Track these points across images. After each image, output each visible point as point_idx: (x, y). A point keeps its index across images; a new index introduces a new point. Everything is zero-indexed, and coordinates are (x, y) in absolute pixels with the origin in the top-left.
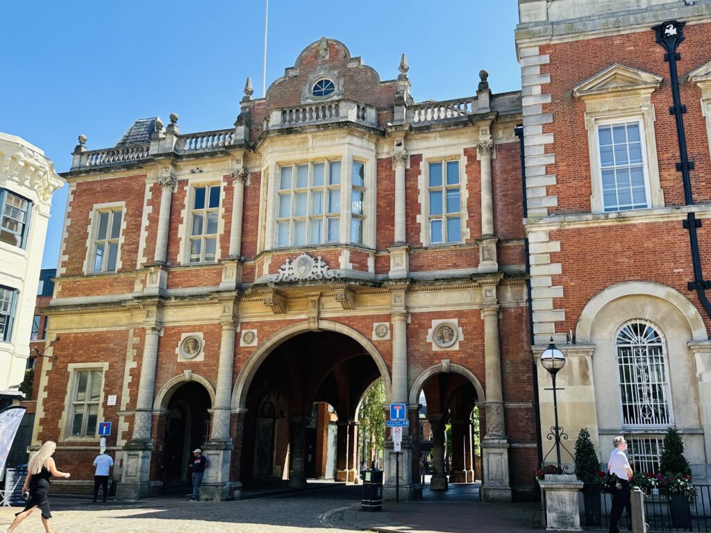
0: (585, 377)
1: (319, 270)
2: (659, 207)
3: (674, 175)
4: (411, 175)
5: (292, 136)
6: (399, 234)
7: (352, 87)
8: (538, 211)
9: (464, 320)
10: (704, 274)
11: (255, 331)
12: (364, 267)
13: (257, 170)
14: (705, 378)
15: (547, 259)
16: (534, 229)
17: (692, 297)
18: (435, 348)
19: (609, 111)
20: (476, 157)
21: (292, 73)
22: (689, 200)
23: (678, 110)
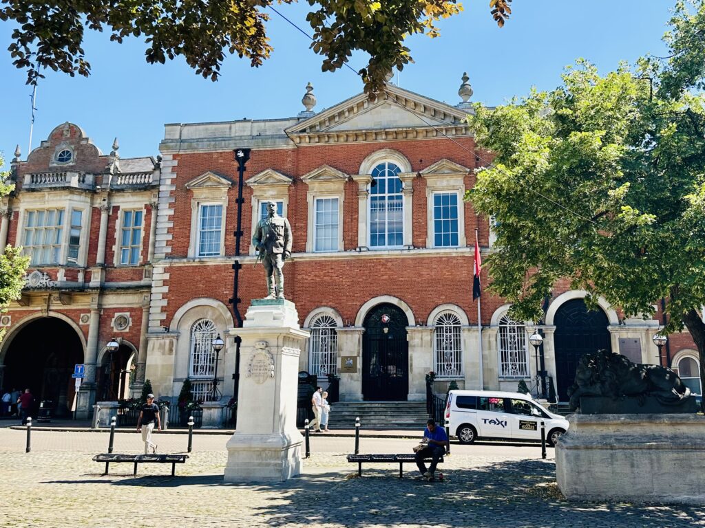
0: (171, 350)
1: (44, 281)
2: (222, 257)
3: (232, 238)
4: (111, 220)
5: (35, 193)
6: (100, 259)
7: (82, 157)
8: (160, 255)
9: (133, 314)
10: (238, 294)
11: (10, 317)
12: (75, 279)
13: (17, 210)
14: (229, 352)
15: (161, 283)
16: (156, 266)
17: (230, 307)
18: (115, 330)
19: (205, 198)
20: (151, 210)
21: (46, 145)
22: (238, 254)
23: (240, 201)
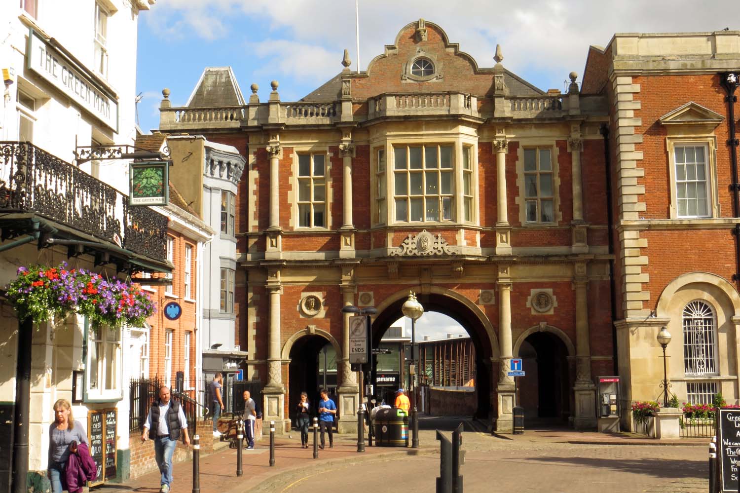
1: (439, 245)
2: (719, 219)
3: (727, 192)
4: (509, 161)
6: (504, 215)
7: (452, 71)
8: (631, 214)
9: (558, 290)
11: (371, 293)
13: (362, 144)
15: (637, 252)
16: (628, 229)
17: (734, 284)
18: (533, 313)
19: (685, 137)
20: (566, 149)
23: (732, 143)
